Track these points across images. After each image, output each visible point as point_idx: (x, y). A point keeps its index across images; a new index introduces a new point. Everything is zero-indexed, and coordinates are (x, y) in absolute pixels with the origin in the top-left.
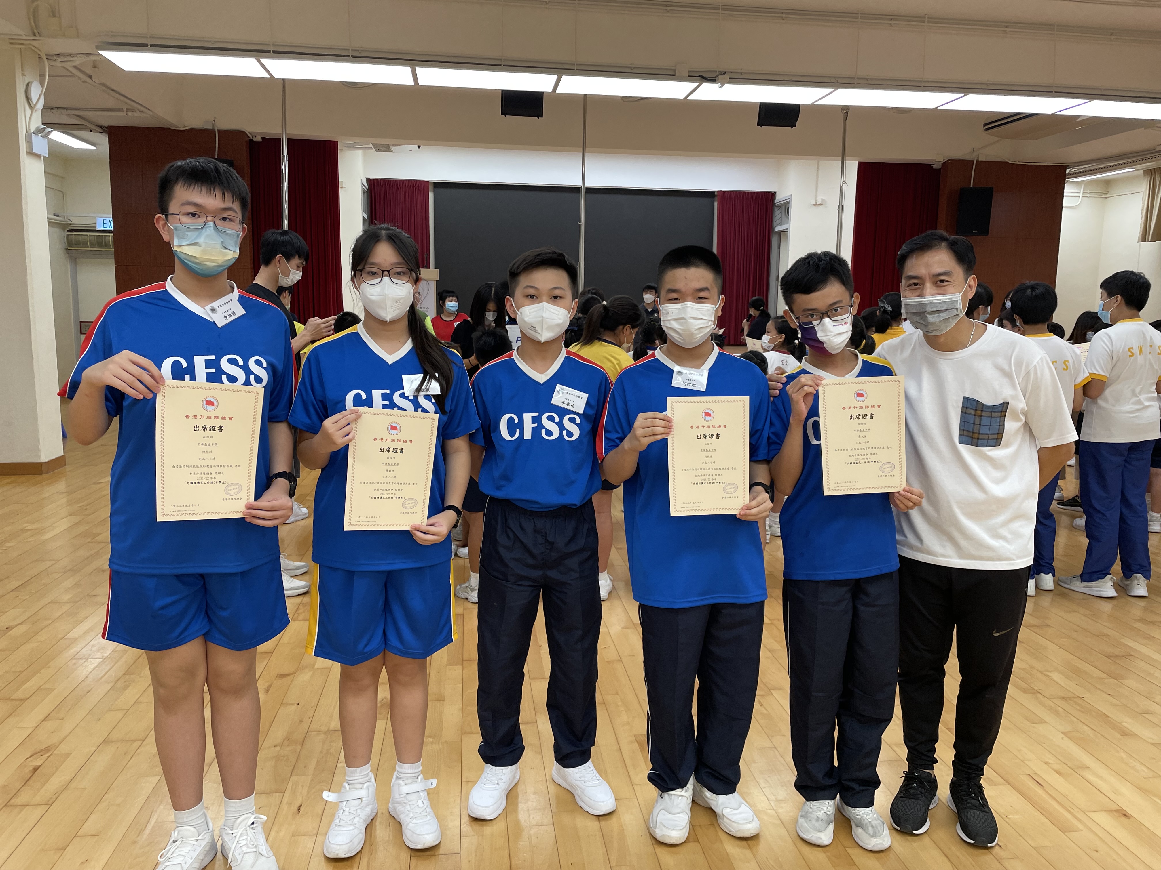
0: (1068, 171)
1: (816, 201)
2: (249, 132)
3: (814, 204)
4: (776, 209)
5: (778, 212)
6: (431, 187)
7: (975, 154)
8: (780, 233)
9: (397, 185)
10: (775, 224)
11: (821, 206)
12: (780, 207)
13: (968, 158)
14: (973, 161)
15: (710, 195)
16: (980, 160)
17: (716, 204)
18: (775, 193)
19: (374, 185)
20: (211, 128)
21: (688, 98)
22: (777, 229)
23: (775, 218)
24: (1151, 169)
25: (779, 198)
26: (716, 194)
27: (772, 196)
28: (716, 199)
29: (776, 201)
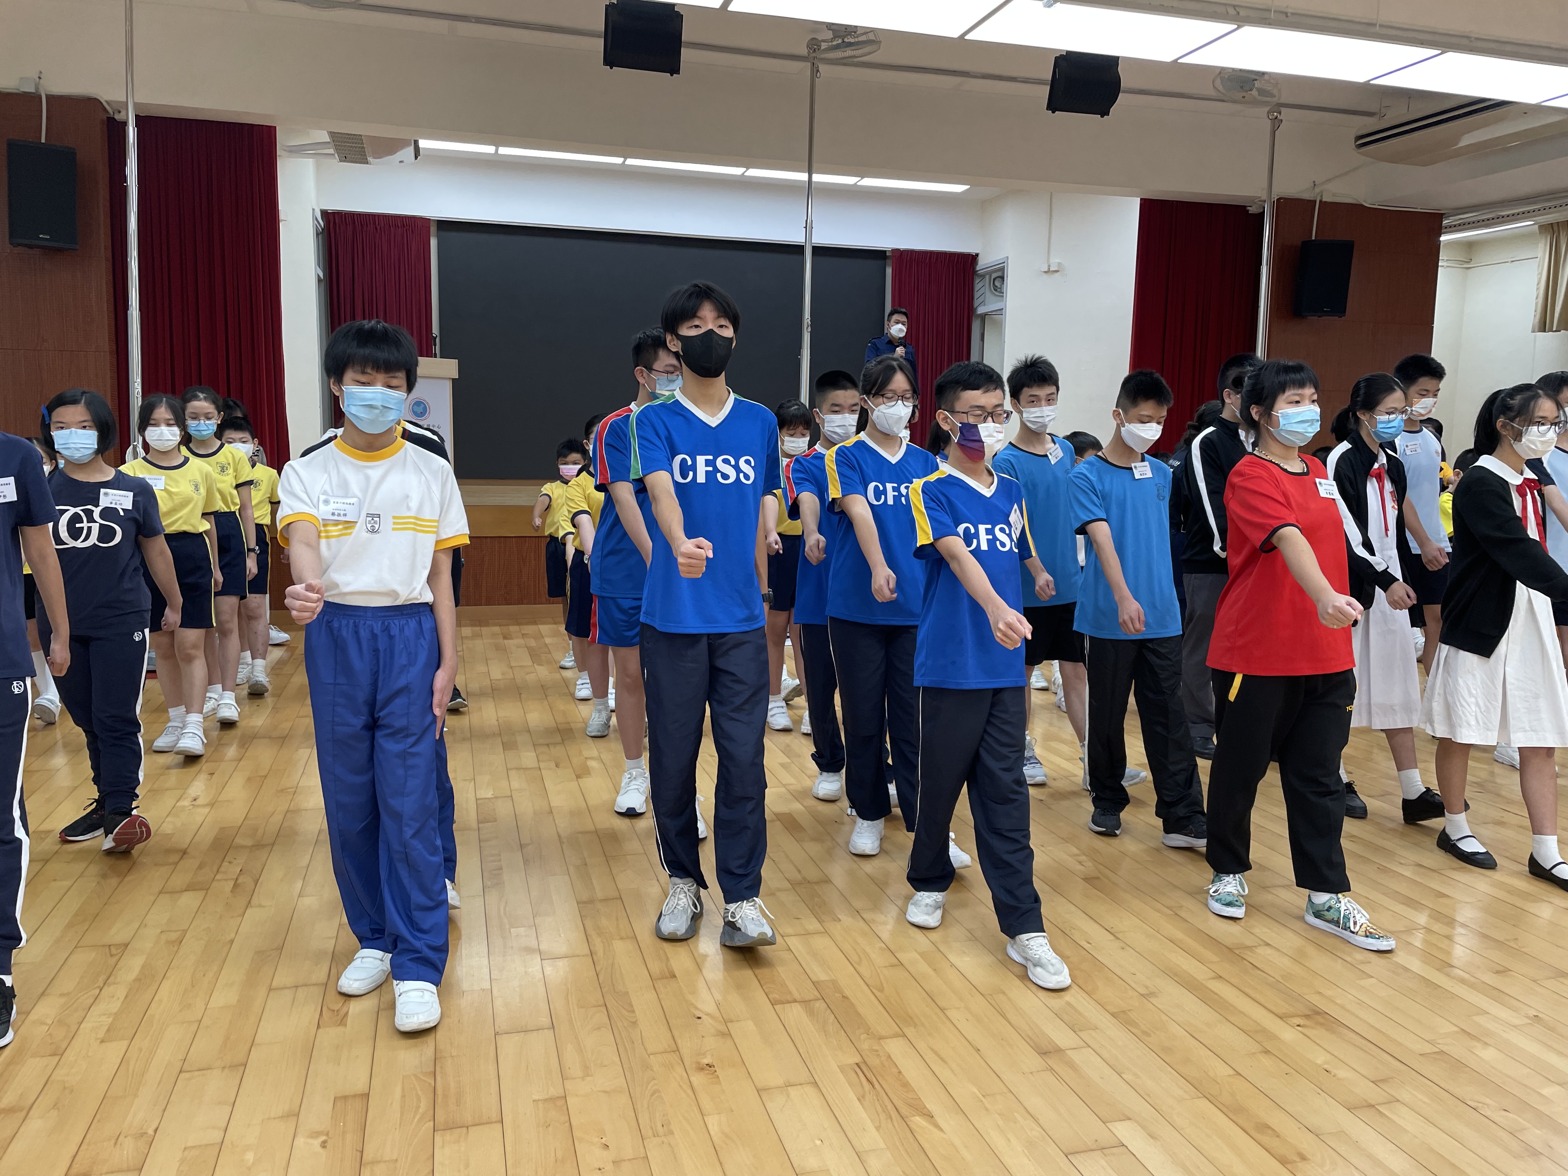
0: (1445, 222)
1: (1049, 266)
2: (107, 102)
3: (1046, 270)
4: (977, 281)
5: (980, 285)
6: (433, 229)
7: (1317, 190)
8: (983, 317)
9: (375, 223)
10: (976, 303)
11: (1056, 275)
12: (983, 276)
13: (1307, 196)
14: (1315, 201)
15: (879, 255)
16: (1324, 200)
17: (889, 271)
18: (977, 255)
19: (335, 222)
20: (33, 90)
21: (966, 38)
22: (981, 310)
23: (976, 295)
24: (1552, 224)
25: (983, 263)
26: (888, 254)
27: (970, 260)
28: (889, 262)
29: (978, 268)
